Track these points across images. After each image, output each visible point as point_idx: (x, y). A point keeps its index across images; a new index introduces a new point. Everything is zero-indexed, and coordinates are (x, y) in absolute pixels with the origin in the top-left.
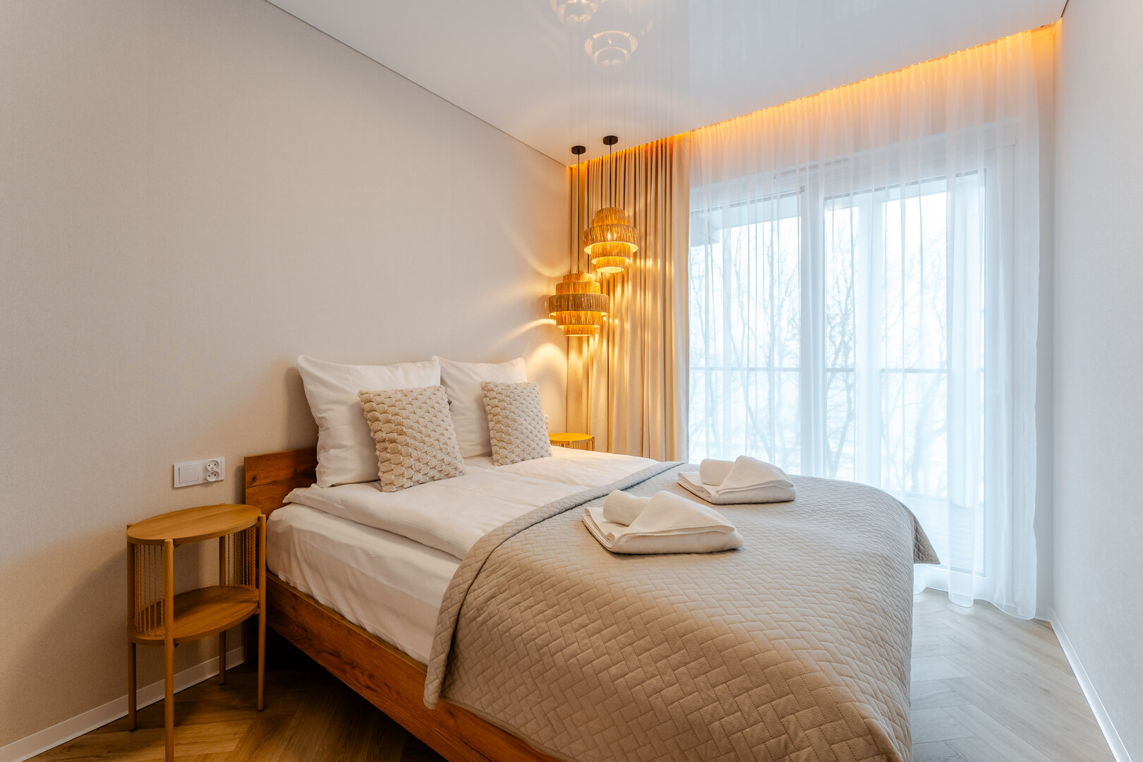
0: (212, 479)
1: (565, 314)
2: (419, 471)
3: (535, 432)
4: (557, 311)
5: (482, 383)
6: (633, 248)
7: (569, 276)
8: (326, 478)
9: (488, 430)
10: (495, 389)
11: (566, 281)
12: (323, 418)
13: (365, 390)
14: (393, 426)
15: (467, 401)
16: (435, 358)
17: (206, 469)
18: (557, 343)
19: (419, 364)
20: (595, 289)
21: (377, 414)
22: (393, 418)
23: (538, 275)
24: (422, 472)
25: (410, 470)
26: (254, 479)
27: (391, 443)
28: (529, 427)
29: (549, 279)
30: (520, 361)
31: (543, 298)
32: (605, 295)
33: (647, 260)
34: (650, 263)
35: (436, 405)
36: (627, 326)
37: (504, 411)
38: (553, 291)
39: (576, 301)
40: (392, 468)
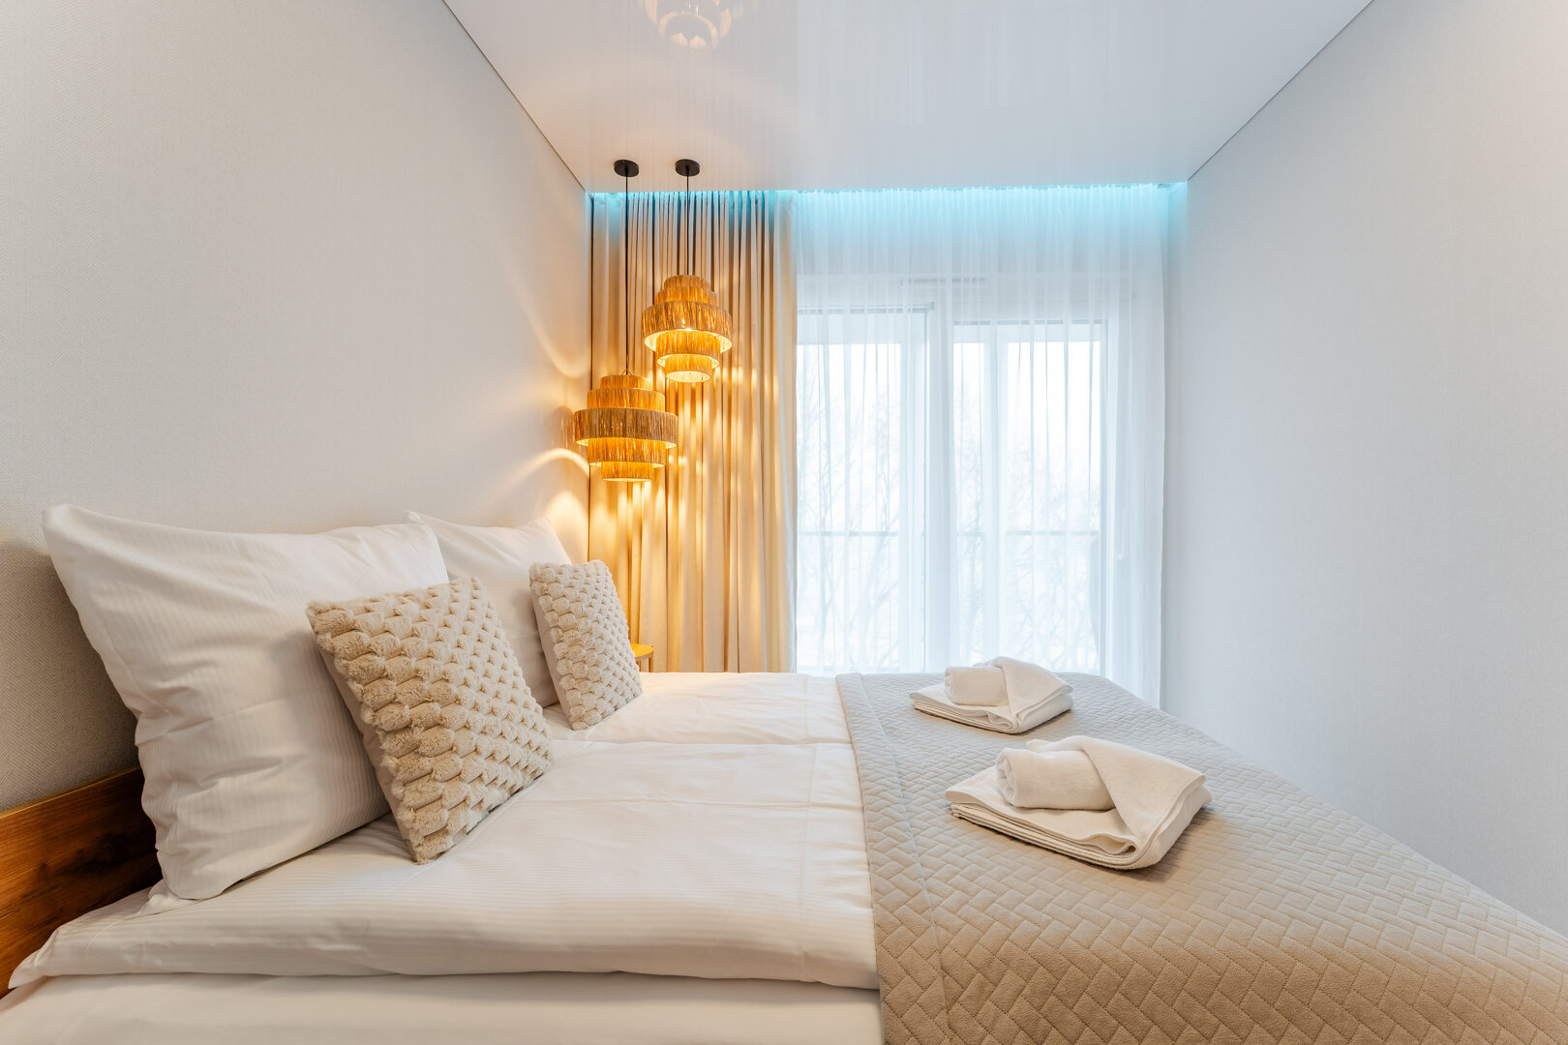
2: (493, 782)
4: (591, 436)
6: (725, 345)
10: (558, 578)
14: (425, 684)
16: (415, 515)
18: (576, 493)
20: (659, 404)
21: (378, 661)
22: (422, 665)
24: (498, 781)
25: (477, 784)
27: (428, 728)
32: (673, 414)
33: (734, 371)
34: (738, 375)
36: (702, 469)
37: (583, 620)
38: (577, 403)
39: (639, 423)
40: (440, 792)
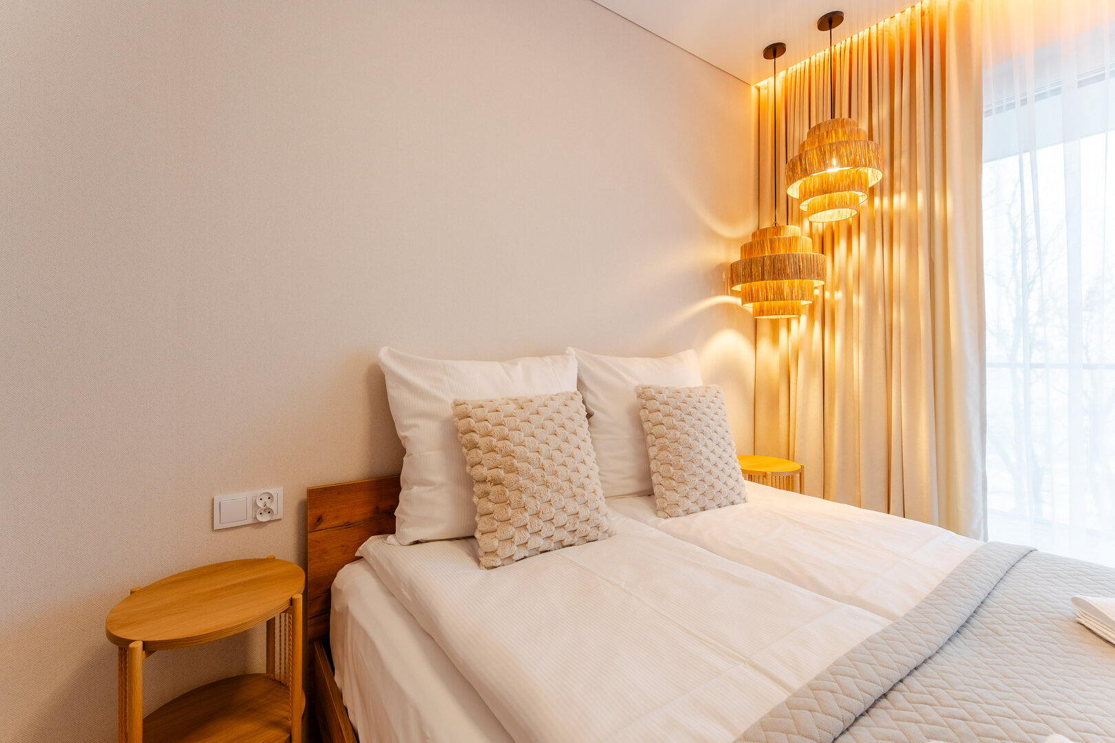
0: (264, 518)
1: (757, 285)
2: (537, 533)
3: (721, 464)
4: (745, 282)
5: (637, 387)
6: (874, 177)
7: (760, 234)
8: (405, 530)
9: (647, 459)
10: (657, 396)
11: (758, 239)
12: (405, 437)
13: (461, 398)
14: (499, 457)
15: (613, 412)
16: (571, 350)
17: (255, 504)
18: (740, 329)
19: (548, 359)
20: (806, 247)
21: (476, 437)
22: (500, 444)
23: (714, 236)
24: (544, 534)
25: (523, 531)
26: (320, 519)
27: (495, 485)
28: (712, 457)
29: (729, 242)
30: (690, 354)
31: (721, 267)
32: (819, 255)
33: (896, 197)
34: (901, 200)
35: (568, 423)
36: (859, 301)
37: (672, 432)
38: (735, 256)
39: (776, 266)
40: (495, 527)
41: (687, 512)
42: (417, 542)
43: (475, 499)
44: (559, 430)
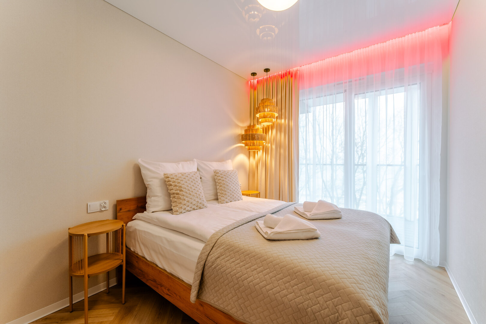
0: (103, 209)
1: (248, 142)
2: (188, 206)
3: (236, 190)
4: (245, 140)
5: (214, 170)
6: (276, 115)
7: (250, 126)
8: (150, 209)
9: (216, 189)
10: (219, 172)
11: (249, 128)
12: (149, 184)
13: (166, 173)
14: (178, 187)
15: (208, 177)
16: (195, 160)
17: (101, 205)
18: (245, 154)
19: (188, 162)
20: (260, 132)
21: (171, 183)
22: (178, 184)
23: (237, 126)
24: (190, 206)
25: (184, 205)
26: (121, 209)
27: (177, 194)
28: (234, 188)
29: (242, 128)
30: (230, 161)
31: (239, 135)
32: (265, 134)
33: (282, 120)
35: (195, 179)
36: (274, 147)
37: (223, 182)
38: (243, 133)
39: (253, 137)
40: (177, 205)
41: (227, 202)
42: (153, 212)
43: (171, 199)
44: (193, 181)
